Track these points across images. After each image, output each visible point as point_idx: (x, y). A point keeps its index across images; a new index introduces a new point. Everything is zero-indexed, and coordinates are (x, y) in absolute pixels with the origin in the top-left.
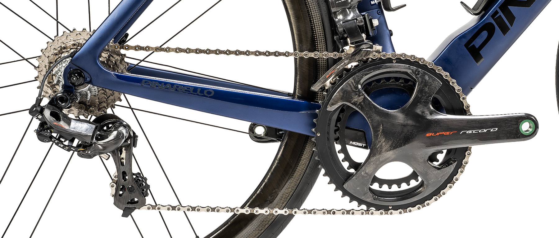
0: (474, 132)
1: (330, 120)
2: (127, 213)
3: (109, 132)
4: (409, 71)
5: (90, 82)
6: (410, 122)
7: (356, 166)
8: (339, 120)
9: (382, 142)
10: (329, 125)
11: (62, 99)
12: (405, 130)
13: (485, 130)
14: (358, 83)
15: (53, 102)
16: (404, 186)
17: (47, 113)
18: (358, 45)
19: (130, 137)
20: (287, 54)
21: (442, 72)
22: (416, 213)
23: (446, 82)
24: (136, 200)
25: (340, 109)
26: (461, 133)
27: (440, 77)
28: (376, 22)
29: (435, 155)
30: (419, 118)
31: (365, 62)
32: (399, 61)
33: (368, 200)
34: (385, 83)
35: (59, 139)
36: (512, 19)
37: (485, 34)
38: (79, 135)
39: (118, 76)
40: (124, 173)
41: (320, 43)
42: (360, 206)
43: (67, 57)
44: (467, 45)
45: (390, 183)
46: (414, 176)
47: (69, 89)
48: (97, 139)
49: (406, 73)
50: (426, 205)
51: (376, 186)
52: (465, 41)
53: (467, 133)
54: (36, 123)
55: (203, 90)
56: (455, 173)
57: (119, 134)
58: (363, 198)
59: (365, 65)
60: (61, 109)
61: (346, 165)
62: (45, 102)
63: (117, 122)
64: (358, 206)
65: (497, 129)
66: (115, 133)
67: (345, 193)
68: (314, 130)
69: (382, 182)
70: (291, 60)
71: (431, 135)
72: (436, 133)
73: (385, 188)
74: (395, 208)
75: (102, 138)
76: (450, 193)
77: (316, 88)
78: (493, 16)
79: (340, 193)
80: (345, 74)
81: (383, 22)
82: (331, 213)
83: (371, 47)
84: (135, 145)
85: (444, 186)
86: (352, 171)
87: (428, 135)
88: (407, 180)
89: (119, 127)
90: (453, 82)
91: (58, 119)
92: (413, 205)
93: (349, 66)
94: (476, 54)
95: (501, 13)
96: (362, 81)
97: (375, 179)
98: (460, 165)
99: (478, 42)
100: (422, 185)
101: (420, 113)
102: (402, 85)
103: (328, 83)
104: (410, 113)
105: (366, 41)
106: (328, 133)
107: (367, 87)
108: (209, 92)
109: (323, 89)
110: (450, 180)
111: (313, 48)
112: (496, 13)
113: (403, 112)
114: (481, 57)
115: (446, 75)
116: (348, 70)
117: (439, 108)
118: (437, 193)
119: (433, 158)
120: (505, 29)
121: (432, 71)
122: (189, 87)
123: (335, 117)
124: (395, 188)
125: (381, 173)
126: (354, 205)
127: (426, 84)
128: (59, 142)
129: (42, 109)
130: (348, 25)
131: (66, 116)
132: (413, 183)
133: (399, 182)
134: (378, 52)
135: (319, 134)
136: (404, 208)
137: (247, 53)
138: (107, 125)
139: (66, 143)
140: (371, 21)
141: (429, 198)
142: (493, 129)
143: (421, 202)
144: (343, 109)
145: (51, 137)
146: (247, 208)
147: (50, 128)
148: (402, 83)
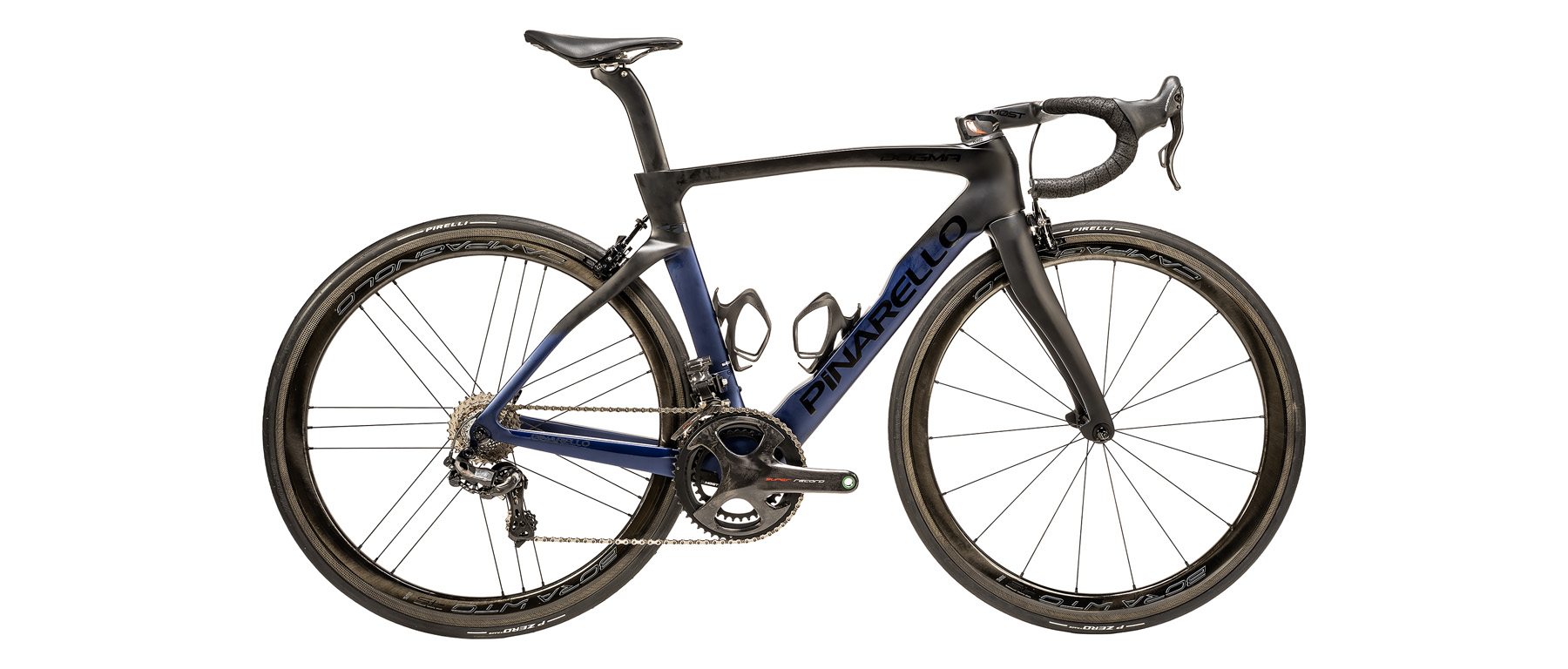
0: (807, 482)
1: (689, 457)
2: (518, 544)
3: (505, 477)
4: (759, 425)
5: (491, 437)
6: (754, 467)
7: (705, 498)
8: (696, 458)
9: (729, 481)
10: (688, 461)
11: (468, 452)
12: (749, 474)
13: (814, 481)
14: (715, 430)
15: (462, 455)
16: (745, 521)
17: (457, 464)
18: (709, 401)
19: (522, 481)
20: (651, 410)
22: (751, 545)
23: (788, 437)
24: (526, 533)
26: (796, 481)
27: (783, 432)
28: (725, 382)
29: (774, 496)
30: (762, 465)
31: (716, 415)
32: (751, 415)
33: (713, 529)
34: (738, 432)
35: (465, 484)
36: (838, 377)
37: (816, 390)
38: (481, 481)
39: (513, 432)
40: (517, 511)
41: (681, 400)
43: (473, 418)
44: (801, 400)
45: (734, 516)
46: (754, 513)
47: (474, 443)
48: (496, 484)
49: (756, 426)
50: (760, 538)
51: (721, 518)
52: (800, 396)
53: (801, 482)
54: (447, 470)
55: (581, 441)
56: (788, 514)
57: (513, 480)
58: (709, 526)
59: (718, 417)
60: (468, 459)
61: (698, 497)
62: (455, 456)
63: (512, 467)
65: (824, 481)
66: (510, 478)
67: (694, 520)
69: (727, 515)
70: (656, 416)
71: (771, 480)
72: (774, 478)
73: (729, 520)
74: (735, 538)
75: (499, 482)
76: (782, 531)
77: (674, 438)
78: (822, 375)
79: (690, 519)
80: (699, 425)
81: (733, 381)
83: (720, 403)
84: (526, 488)
85: (777, 524)
86: (703, 502)
87: (768, 479)
88: (748, 515)
89: (513, 472)
90: (793, 437)
91: (465, 468)
92: (750, 537)
93: (703, 419)
94: (810, 407)
95: (828, 373)
96: (718, 429)
97: (721, 512)
98: (793, 508)
99: (810, 397)
100: (759, 521)
101: (763, 460)
103: (685, 433)
104: (755, 459)
105: (716, 398)
106: (686, 468)
107: (723, 434)
108: (586, 442)
109: (681, 438)
110: (783, 520)
111: (675, 404)
112: (825, 373)
113: (749, 457)
114: (815, 410)
116: (702, 422)
117: (779, 457)
118: (771, 529)
119: (771, 500)
120: (833, 386)
121: (772, 423)
122: (569, 439)
123: (693, 455)
124: (737, 521)
125: (726, 507)
127: (771, 437)
128: (465, 486)
129: (454, 461)
130: (701, 386)
131: (471, 466)
132: (753, 519)
133: (741, 516)
134: (726, 406)
136: (743, 538)
137: (627, 410)
138: (503, 471)
139: (471, 487)
140: (721, 381)
141: (764, 532)
142: (820, 481)
143: (757, 535)
144: (701, 450)
145: (460, 483)
146: (618, 540)
147: (460, 475)
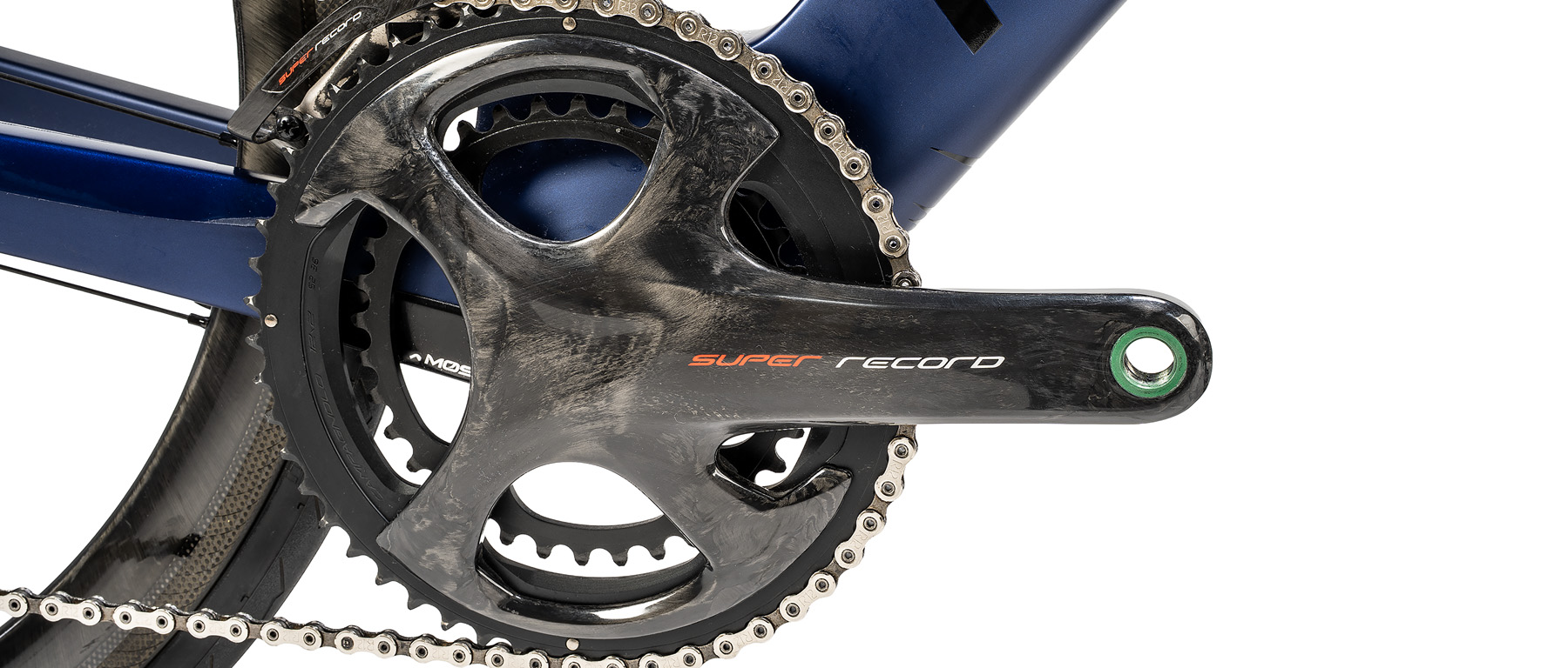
0: (894, 366)
1: (317, 261)
13: (945, 360)
21: (777, 83)
23: (795, 129)
25: (354, 220)
26: (839, 366)
27: (773, 101)
34: (548, 117)
42: (449, 627)
45: (589, 540)
50: (717, 651)
53: (865, 365)
58: (461, 598)
64: (444, 628)
65: (1001, 359)
67: (390, 570)
68: (251, 302)
71: (712, 361)
79: (367, 566)
80: (364, 73)
82: (338, 641)
85: (793, 582)
87: (699, 360)
88: (646, 536)
90: (829, 131)
98: (864, 499)
102: (618, 131)
115: (797, 98)
123: (338, 251)
126: (428, 618)
135: (272, 319)
136: (630, 652)
141: (733, 622)
142: (981, 359)
148: (617, 122)
